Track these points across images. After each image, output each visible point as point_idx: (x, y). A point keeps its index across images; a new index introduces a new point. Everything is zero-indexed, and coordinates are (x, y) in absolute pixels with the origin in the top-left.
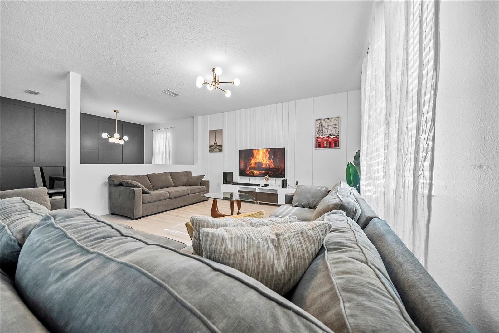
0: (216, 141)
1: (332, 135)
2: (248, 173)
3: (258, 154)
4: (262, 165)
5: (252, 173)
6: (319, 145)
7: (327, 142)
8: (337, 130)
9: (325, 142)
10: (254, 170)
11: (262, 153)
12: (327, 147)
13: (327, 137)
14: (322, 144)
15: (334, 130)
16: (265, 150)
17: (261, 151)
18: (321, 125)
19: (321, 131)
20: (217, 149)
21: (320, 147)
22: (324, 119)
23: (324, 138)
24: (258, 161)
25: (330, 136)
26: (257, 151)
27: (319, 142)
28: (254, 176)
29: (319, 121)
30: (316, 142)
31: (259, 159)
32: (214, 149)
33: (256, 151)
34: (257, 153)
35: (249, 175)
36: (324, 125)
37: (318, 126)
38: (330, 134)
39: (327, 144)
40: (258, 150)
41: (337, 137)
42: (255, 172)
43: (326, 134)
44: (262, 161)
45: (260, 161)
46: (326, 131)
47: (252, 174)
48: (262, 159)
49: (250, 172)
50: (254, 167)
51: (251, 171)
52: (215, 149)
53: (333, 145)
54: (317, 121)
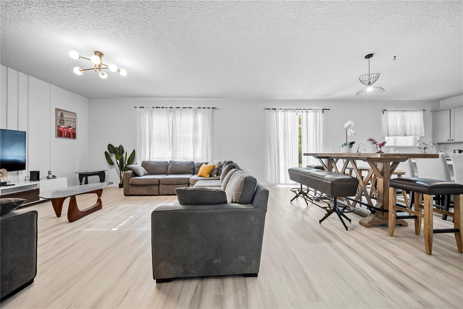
1: (71, 127)
6: (60, 134)
7: (67, 133)
8: (75, 123)
9: (66, 132)
12: (67, 137)
13: (67, 128)
14: (63, 133)
15: (72, 123)
18: (62, 115)
19: (62, 121)
21: (61, 136)
22: (65, 111)
23: (64, 128)
25: (69, 127)
27: (61, 132)
29: (61, 112)
30: (58, 130)
36: (64, 116)
37: (59, 115)
38: (69, 126)
39: (67, 134)
41: (74, 129)
43: (66, 125)
46: (66, 122)
53: (72, 136)
54: (57, 110)
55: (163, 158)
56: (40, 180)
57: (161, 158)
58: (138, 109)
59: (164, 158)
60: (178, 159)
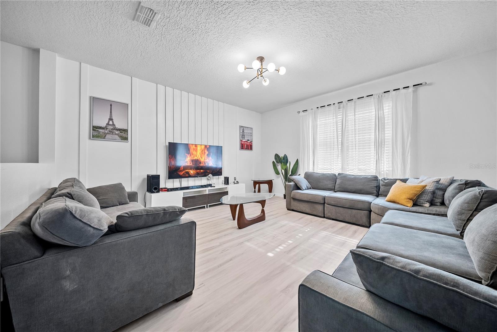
0: (111, 119)
1: (249, 141)
2: (181, 174)
3: (196, 150)
4: (200, 163)
5: (188, 173)
6: (242, 147)
7: (247, 145)
8: (252, 137)
9: (246, 145)
10: (191, 169)
11: (201, 150)
12: (247, 149)
13: (247, 142)
14: (244, 145)
15: (250, 137)
16: (203, 147)
17: (199, 148)
18: (243, 131)
19: (244, 136)
20: (116, 134)
21: (243, 149)
22: (245, 127)
23: (245, 141)
24: (196, 158)
26: (194, 147)
27: (243, 145)
28: (190, 176)
30: (241, 144)
31: (196, 156)
32: (105, 134)
33: (192, 146)
34: (194, 149)
35: (183, 176)
36: (245, 131)
37: (241, 131)
39: (246, 147)
40: (196, 146)
41: (251, 142)
42: (192, 172)
43: (246, 139)
44: (201, 159)
45: (198, 159)
46: (246, 137)
47: (187, 175)
48: (200, 156)
49: (184, 172)
50: (190, 166)
51: (187, 171)
52: (108, 133)
53: (250, 148)
54: (241, 127)
55: (329, 169)
56: (229, 184)
57: (327, 169)
58: (302, 114)
59: (331, 169)
60: (350, 170)
